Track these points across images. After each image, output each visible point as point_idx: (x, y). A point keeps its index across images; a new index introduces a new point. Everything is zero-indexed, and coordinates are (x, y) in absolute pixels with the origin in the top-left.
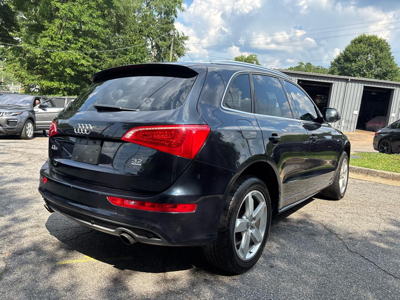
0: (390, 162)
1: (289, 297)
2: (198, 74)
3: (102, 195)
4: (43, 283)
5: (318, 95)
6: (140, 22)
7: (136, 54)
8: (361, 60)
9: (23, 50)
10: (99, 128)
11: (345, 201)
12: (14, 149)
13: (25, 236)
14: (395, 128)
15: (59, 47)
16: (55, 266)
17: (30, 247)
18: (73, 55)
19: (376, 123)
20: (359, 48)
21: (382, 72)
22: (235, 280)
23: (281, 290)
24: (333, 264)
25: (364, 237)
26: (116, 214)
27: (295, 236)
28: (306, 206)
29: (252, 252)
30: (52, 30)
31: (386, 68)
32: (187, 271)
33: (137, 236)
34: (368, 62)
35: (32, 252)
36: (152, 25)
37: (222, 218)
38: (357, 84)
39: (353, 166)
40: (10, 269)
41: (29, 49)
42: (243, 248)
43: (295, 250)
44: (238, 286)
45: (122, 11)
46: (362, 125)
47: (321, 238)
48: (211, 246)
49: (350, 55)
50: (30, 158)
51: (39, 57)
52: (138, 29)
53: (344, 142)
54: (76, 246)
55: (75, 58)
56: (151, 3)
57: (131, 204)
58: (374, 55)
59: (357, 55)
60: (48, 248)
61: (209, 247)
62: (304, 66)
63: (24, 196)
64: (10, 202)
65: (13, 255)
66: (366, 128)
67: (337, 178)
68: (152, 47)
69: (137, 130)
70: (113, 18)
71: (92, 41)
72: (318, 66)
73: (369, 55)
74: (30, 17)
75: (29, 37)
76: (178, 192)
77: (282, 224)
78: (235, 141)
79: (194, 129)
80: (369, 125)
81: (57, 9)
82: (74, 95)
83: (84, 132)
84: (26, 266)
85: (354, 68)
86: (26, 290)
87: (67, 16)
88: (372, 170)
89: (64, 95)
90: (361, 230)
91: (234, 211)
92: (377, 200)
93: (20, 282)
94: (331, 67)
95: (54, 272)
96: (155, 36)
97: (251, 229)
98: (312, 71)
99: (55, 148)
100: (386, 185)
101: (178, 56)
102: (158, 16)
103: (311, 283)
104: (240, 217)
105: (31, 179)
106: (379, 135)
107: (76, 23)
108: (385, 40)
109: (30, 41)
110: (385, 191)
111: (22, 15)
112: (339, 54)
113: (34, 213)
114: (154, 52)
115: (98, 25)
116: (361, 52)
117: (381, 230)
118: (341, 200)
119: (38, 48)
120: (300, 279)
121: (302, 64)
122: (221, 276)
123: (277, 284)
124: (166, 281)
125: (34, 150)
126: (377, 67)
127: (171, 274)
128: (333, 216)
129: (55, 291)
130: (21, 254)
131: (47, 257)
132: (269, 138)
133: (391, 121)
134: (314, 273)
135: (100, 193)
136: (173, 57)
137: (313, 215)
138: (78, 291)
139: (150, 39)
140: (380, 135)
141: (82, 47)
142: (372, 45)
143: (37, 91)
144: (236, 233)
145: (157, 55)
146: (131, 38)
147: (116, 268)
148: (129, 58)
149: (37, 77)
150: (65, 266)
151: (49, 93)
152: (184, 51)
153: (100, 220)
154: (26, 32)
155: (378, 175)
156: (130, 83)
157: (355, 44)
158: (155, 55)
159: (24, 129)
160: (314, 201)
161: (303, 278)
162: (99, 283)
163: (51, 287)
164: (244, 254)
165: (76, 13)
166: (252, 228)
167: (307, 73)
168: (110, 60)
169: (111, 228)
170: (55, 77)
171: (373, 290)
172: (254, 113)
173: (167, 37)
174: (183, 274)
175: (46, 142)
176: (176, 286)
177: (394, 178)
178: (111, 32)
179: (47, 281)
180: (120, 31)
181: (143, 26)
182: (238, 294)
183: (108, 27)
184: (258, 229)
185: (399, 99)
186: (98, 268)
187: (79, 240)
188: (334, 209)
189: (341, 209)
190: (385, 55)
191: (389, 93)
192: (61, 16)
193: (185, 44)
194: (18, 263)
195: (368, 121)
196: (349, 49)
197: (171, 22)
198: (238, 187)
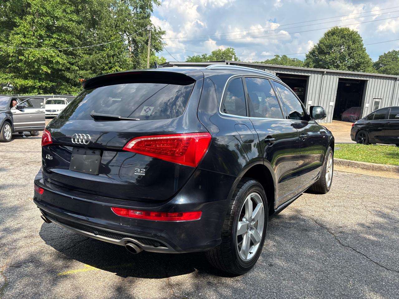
0: (369, 152)
1: (291, 295)
2: (196, 81)
3: (105, 206)
4: (46, 296)
5: (295, 88)
6: (116, 16)
7: (113, 50)
8: (335, 52)
11: (331, 194)
13: (20, 248)
14: (372, 119)
15: (32, 44)
16: (57, 277)
17: (28, 258)
18: (47, 52)
19: (351, 113)
20: (332, 40)
21: (355, 63)
22: (238, 281)
23: (283, 289)
24: (328, 260)
25: (353, 230)
26: (121, 224)
27: (289, 233)
29: (252, 253)
30: (24, 27)
31: (359, 59)
32: (190, 275)
33: (143, 245)
34: (342, 54)
35: (31, 264)
36: (128, 20)
37: (225, 223)
38: (332, 77)
39: (337, 159)
40: (10, 283)
42: (244, 250)
43: (291, 247)
44: (242, 287)
45: (96, 7)
46: (337, 116)
47: (314, 234)
48: (214, 251)
49: (324, 47)
50: (13, 163)
51: (11, 55)
52: (113, 24)
53: (330, 137)
54: (75, 255)
55: (49, 55)
57: (136, 214)
58: (347, 46)
59: (330, 47)
60: (46, 259)
61: (212, 252)
62: (280, 58)
63: (12, 204)
65: (11, 268)
66: (342, 118)
67: (324, 172)
68: (129, 42)
69: (139, 140)
70: (88, 13)
71: (66, 37)
72: (294, 59)
73: (342, 47)
76: (181, 200)
77: (275, 221)
78: (229, 143)
79: (197, 137)
80: (344, 115)
81: (29, 5)
82: (50, 93)
83: (82, 142)
84: (27, 280)
85: (328, 60)
87: (39, 12)
88: (352, 161)
89: (39, 94)
90: (349, 223)
91: (236, 215)
92: (361, 192)
93: (23, 296)
94: (307, 60)
95: (56, 284)
96: (132, 31)
97: (250, 230)
98: (288, 63)
99: (50, 158)
100: (367, 176)
101: (155, 51)
102: (133, 11)
103: (310, 280)
104: (241, 220)
105: (16, 185)
107: (49, 18)
108: (357, 32)
109: (2, 39)
110: (367, 182)
112: (313, 47)
113: (25, 222)
114: (132, 47)
115: (72, 20)
116: (334, 44)
117: (369, 222)
118: (327, 194)
119: (10, 45)
120: (300, 276)
121: (278, 56)
122: (224, 278)
123: (279, 283)
124: (170, 286)
125: (15, 154)
126: (350, 58)
127: (174, 279)
128: (322, 210)
130: (19, 267)
131: (47, 269)
132: (265, 141)
133: (366, 111)
134: (312, 269)
135: (104, 204)
136: (151, 52)
139: (127, 34)
140: (357, 126)
141: (55, 43)
142: (345, 37)
143: (11, 90)
144: (238, 236)
145: (134, 50)
146: (107, 34)
147: (119, 276)
148: (106, 54)
149: (11, 75)
150: (66, 276)
151: (23, 91)
152: (162, 46)
153: (104, 231)
155: (358, 167)
157: (328, 36)
158: (133, 50)
159: (2, 131)
160: (302, 196)
161: (302, 275)
162: (104, 293)
164: (245, 255)
165: (48, 8)
167: (285, 67)
168: (86, 57)
169: (116, 239)
170: (29, 75)
171: (369, 283)
172: (249, 116)
173: (144, 33)
174: (187, 278)
175: (25, 144)
176: (181, 291)
177: (374, 169)
178: (86, 28)
179: (50, 294)
180: (95, 26)
181: (119, 21)
182: (242, 295)
183: (83, 23)
184: (257, 229)
185: (372, 89)
186: (100, 277)
187: (77, 248)
188: (322, 203)
189: (328, 203)
190: (358, 47)
191: (363, 84)
192: (33, 11)
193: (162, 39)
194: (17, 276)
195: (343, 112)
196: (323, 42)
197: (147, 16)
198: (238, 191)
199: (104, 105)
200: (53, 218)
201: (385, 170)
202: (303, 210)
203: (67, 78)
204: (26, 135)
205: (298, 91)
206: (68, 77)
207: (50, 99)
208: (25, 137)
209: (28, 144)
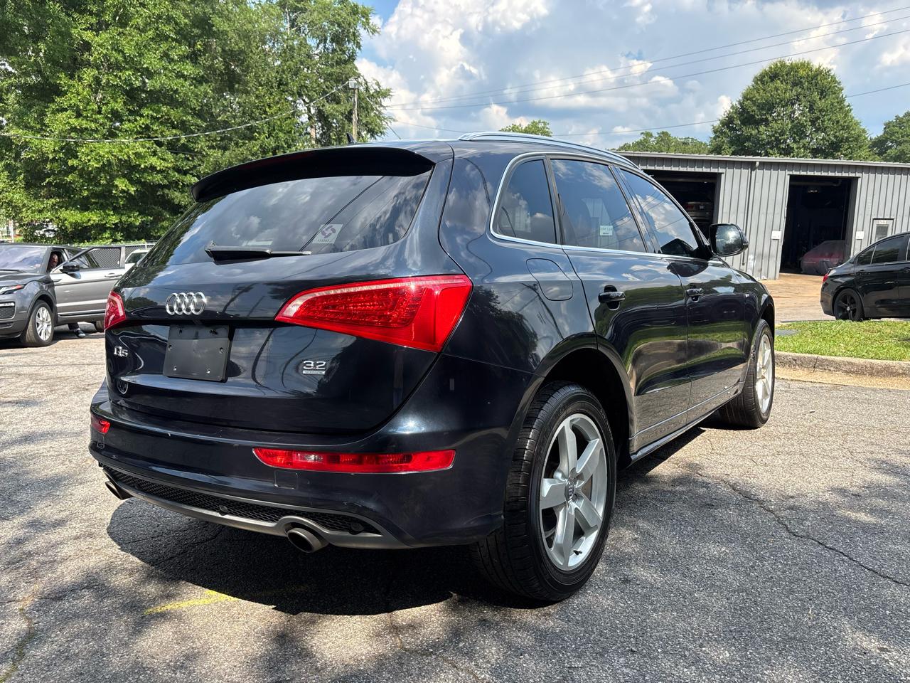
0: (862, 337)
1: (670, 642)
2: (434, 164)
3: (240, 447)
4: (118, 656)
5: (690, 203)
6: (279, 63)
7: (274, 137)
8: (780, 118)
9: (13, 143)
10: (216, 300)
11: (772, 428)
12: (14, 370)
13: (64, 560)
14: (868, 263)
15: (96, 131)
16: (142, 618)
17: (80, 581)
18: (128, 147)
19: (823, 256)
20: (772, 91)
21: (828, 141)
22: (549, 614)
23: (651, 629)
24: (758, 566)
25: (820, 502)
26: (276, 485)
27: (669, 512)
28: (687, 446)
29: (581, 552)
30: (78, 94)
31: (836, 132)
32: (441, 604)
33: (326, 531)
34: (796, 122)
35: (86, 592)
36: (306, 69)
37: (511, 479)
38: (774, 173)
39: (783, 353)
40: (39, 633)
41: (27, 140)
42: (561, 544)
43: (674, 542)
44: (557, 627)
45: (235, 43)
46: (792, 262)
47: (727, 513)
48: (489, 542)
49: (755, 108)
50: (53, 388)
51: (51, 156)
52: (274, 80)
53: (760, 298)
54: (184, 571)
55: (133, 154)
56: (299, 19)
57: (309, 461)
58: (808, 105)
59: (769, 106)
60: (121, 581)
61: (486, 547)
62: (653, 139)
63: (50, 473)
64: (20, 488)
65: (42, 601)
66: (803, 267)
67: (751, 378)
68: (310, 118)
69: (309, 297)
70: (217, 58)
71: (172, 112)
72: (685, 139)
73: (797, 106)
74: (25, 68)
75: (26, 114)
76: (410, 425)
77: (639, 488)
78: (525, 309)
79: (436, 285)
80: (807, 261)
81: (87, 46)
82: (138, 240)
83: (188, 310)
84: (75, 624)
85: (764, 137)
86: (81, 674)
87: (109, 61)
88: (823, 357)
89: (115, 241)
90: (812, 487)
91: (536, 463)
92: (841, 421)
93: (67, 658)
94: (715, 138)
95: (140, 632)
96: (314, 93)
97: (574, 500)
98: (673, 148)
99: (122, 353)
100: (858, 389)
101: (369, 136)
102: (317, 48)
103: (715, 609)
104: (550, 474)
105: (61, 433)
106: (832, 280)
107: (131, 73)
108: (830, 71)
109: (29, 123)
110: (856, 401)
111: (4, 64)
112: (729, 108)
113: (77, 508)
114: (316, 129)
115: (183, 76)
116: (778, 100)
117: (857, 484)
118: (762, 428)
119: (47, 136)
120: (691, 603)
121: (649, 135)
122: (517, 610)
123: (643, 617)
124: (395, 629)
125: (60, 369)
126: (816, 131)
127: (404, 615)
128: (748, 463)
129: (148, 672)
130: (60, 599)
131: (121, 601)
132: (599, 296)
133: (856, 249)
134: (720, 587)
135: (236, 442)
137: (706, 465)
138: (200, 668)
139: (304, 101)
140: (836, 280)
141: (147, 128)
142: (801, 82)
143: (52, 236)
144: (543, 510)
145: (321, 135)
146: (260, 102)
147: (279, 612)
148: (258, 147)
149: (51, 203)
150: (163, 616)
151: (78, 238)
152: (384, 123)
153: (241, 503)
154: (18, 102)
155: (837, 369)
156: (274, 201)
157: (763, 83)
158: (318, 136)
159: (30, 322)
160: (704, 434)
161: (697, 600)
162: (246, 646)
163: (137, 663)
164: (563, 556)
165: (128, 49)
166: (577, 497)
167: (664, 155)
168: (215, 155)
169: (267, 520)
170: (93, 200)
171: (853, 612)
172: (562, 244)
173: (342, 95)
174: (432, 611)
175: (83, 349)
176: (418, 639)
177: (873, 372)
178: (213, 91)
179: (126, 652)
180: (234, 86)
181: (286, 73)
182: (557, 644)
183: (207, 82)
184: (590, 499)
185: (870, 198)
186: (239, 614)
187: (189, 557)
188: (750, 448)
189: (764, 447)
190: (832, 104)
191: (847, 187)
192: (95, 60)
193: (384, 107)
194: (56, 618)
195: (805, 253)
196: (751, 96)
197: (347, 58)
198: (541, 409)
199: (239, 236)
200: (131, 483)
201: (899, 374)
202: (705, 463)
203: (174, 203)
204: (85, 332)
205: (698, 209)
206: (176, 201)
207: (138, 251)
208: (84, 335)
209: (89, 348)
